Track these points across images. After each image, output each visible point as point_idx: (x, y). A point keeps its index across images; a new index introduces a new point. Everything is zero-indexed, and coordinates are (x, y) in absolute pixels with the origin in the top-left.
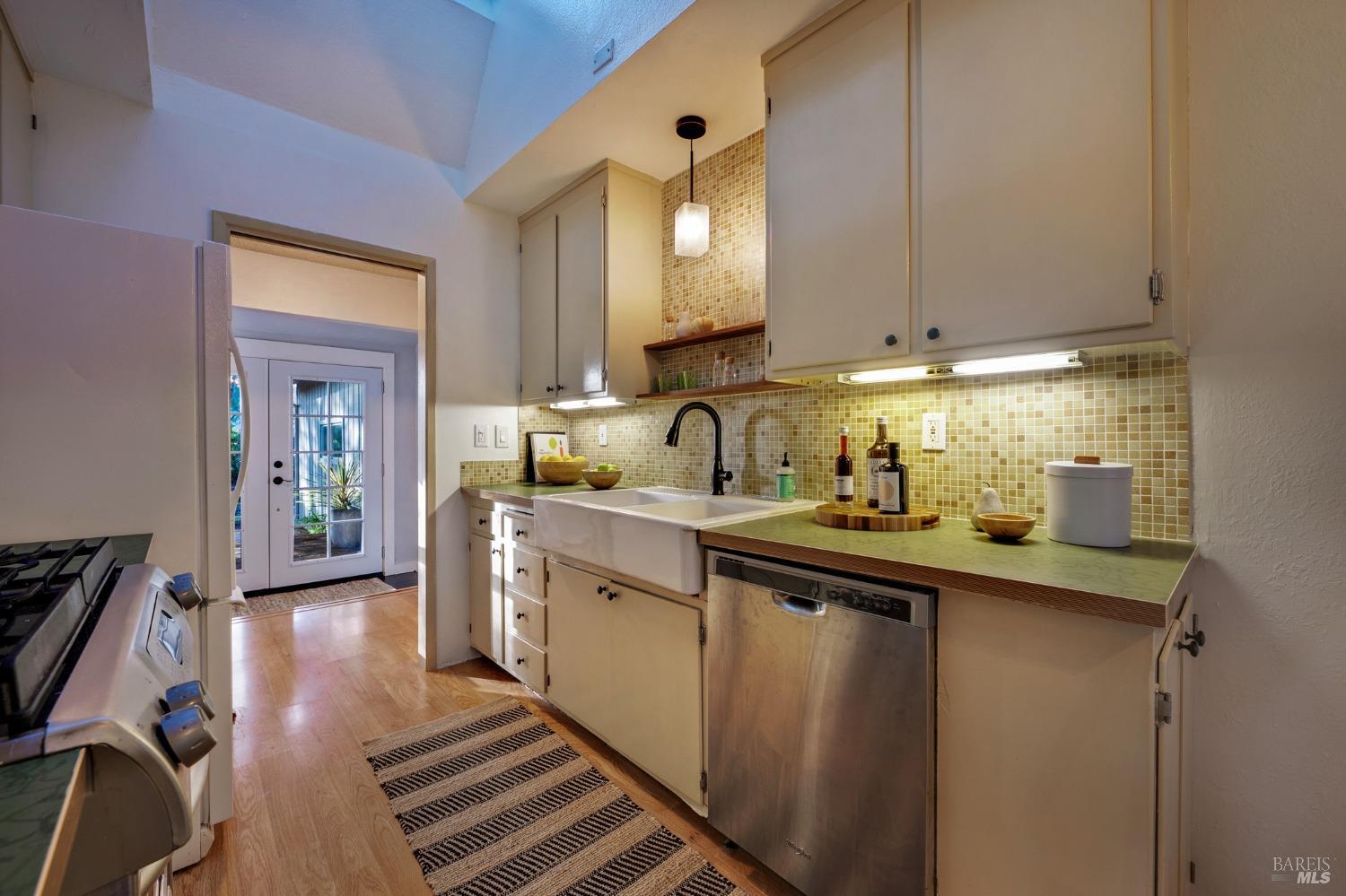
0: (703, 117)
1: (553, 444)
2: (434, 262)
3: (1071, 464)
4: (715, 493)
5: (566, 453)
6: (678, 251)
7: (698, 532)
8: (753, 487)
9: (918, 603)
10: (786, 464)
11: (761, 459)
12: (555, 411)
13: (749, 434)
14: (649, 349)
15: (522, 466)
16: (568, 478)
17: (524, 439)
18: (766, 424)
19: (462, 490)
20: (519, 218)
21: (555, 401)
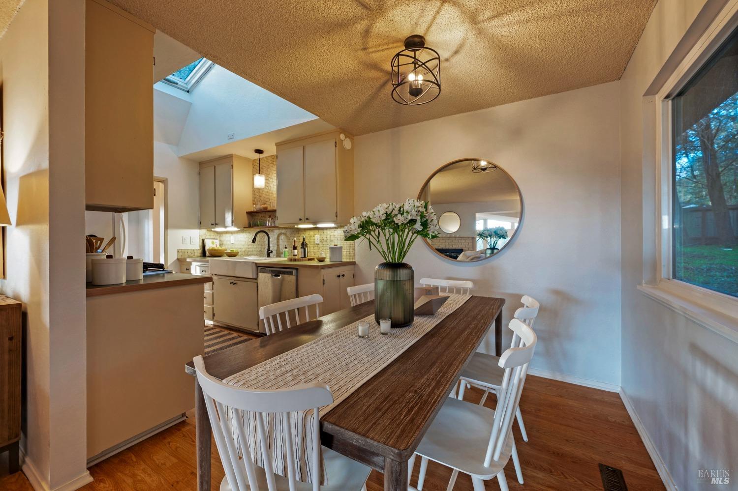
0: (262, 149)
1: (213, 243)
2: (167, 179)
3: (333, 246)
4: (268, 257)
5: (218, 246)
6: (255, 187)
7: (256, 263)
8: (279, 255)
9: (294, 271)
10: (286, 248)
11: (281, 247)
12: (213, 231)
13: (278, 239)
14: (248, 213)
15: (201, 251)
16: (220, 254)
17: (201, 241)
18: (282, 237)
19: (178, 259)
20: (199, 163)
21: (213, 228)
